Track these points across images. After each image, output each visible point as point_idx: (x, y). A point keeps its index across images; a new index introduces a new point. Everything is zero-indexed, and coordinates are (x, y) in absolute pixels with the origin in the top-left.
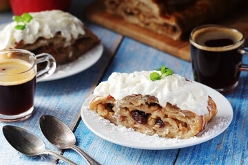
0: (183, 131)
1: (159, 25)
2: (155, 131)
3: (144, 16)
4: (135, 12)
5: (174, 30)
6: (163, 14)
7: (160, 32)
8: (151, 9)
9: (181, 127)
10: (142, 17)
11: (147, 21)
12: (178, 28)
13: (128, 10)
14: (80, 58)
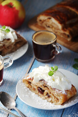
0: (57, 101)
1: (61, 34)
2: (46, 98)
3: (55, 29)
4: (51, 26)
5: (68, 36)
6: (63, 29)
7: (62, 36)
8: (58, 26)
9: (56, 99)
10: (54, 29)
11: (56, 31)
12: (70, 36)
13: (48, 25)
14: (18, 50)
